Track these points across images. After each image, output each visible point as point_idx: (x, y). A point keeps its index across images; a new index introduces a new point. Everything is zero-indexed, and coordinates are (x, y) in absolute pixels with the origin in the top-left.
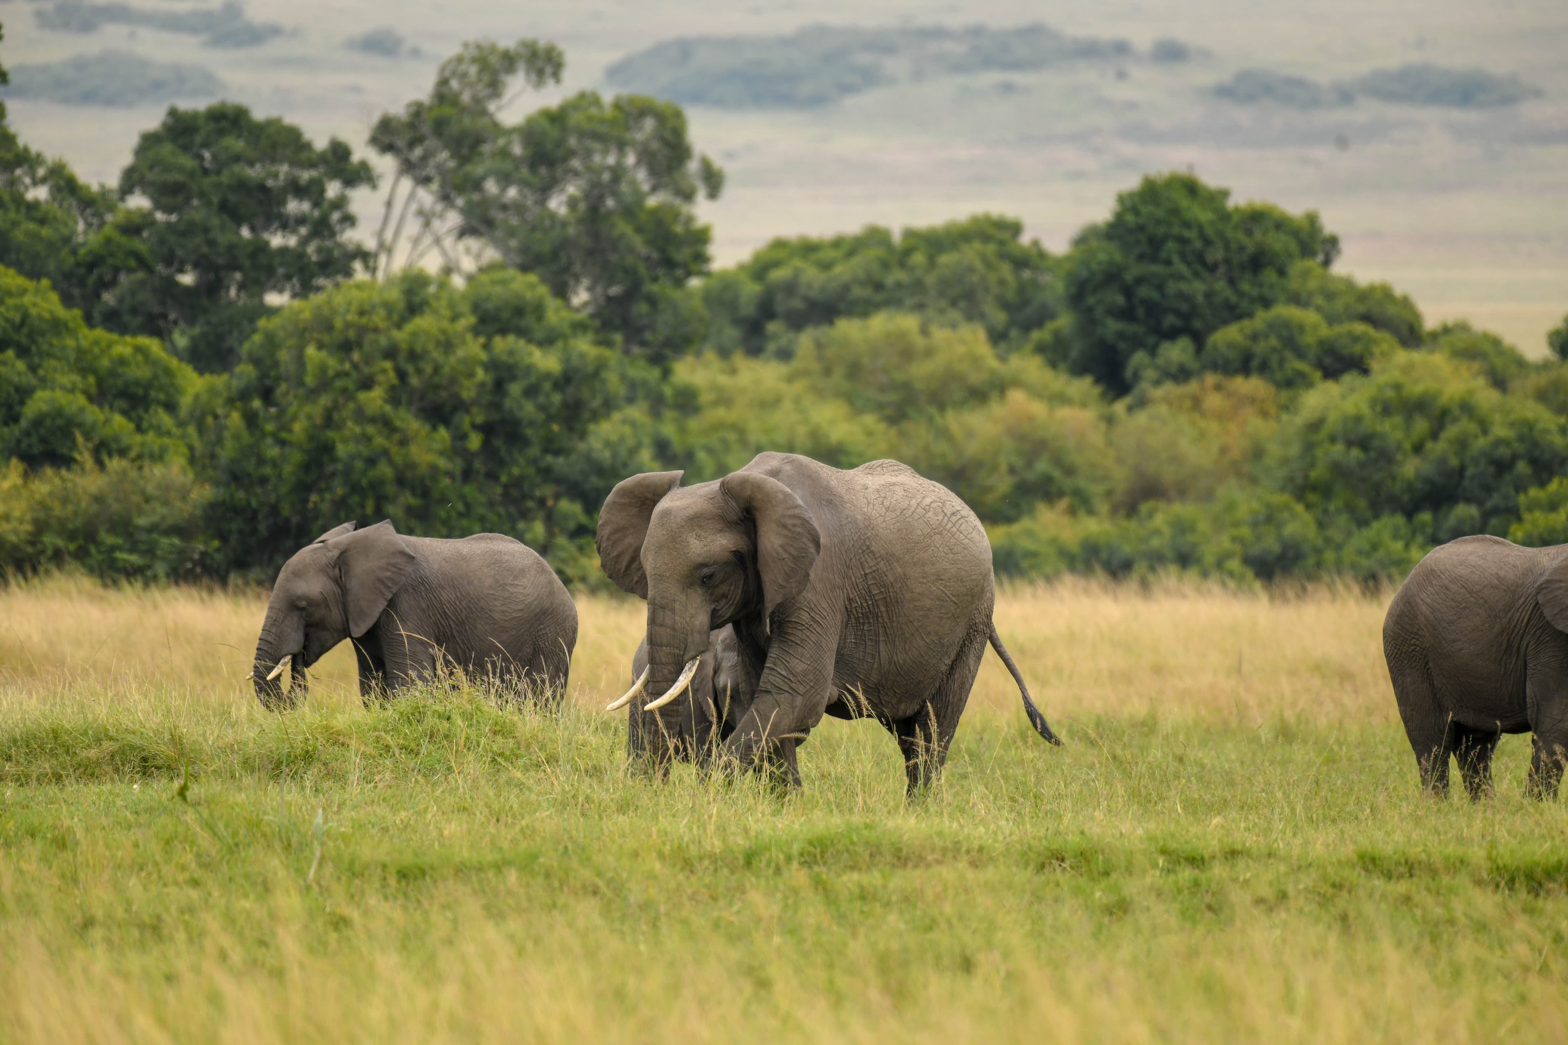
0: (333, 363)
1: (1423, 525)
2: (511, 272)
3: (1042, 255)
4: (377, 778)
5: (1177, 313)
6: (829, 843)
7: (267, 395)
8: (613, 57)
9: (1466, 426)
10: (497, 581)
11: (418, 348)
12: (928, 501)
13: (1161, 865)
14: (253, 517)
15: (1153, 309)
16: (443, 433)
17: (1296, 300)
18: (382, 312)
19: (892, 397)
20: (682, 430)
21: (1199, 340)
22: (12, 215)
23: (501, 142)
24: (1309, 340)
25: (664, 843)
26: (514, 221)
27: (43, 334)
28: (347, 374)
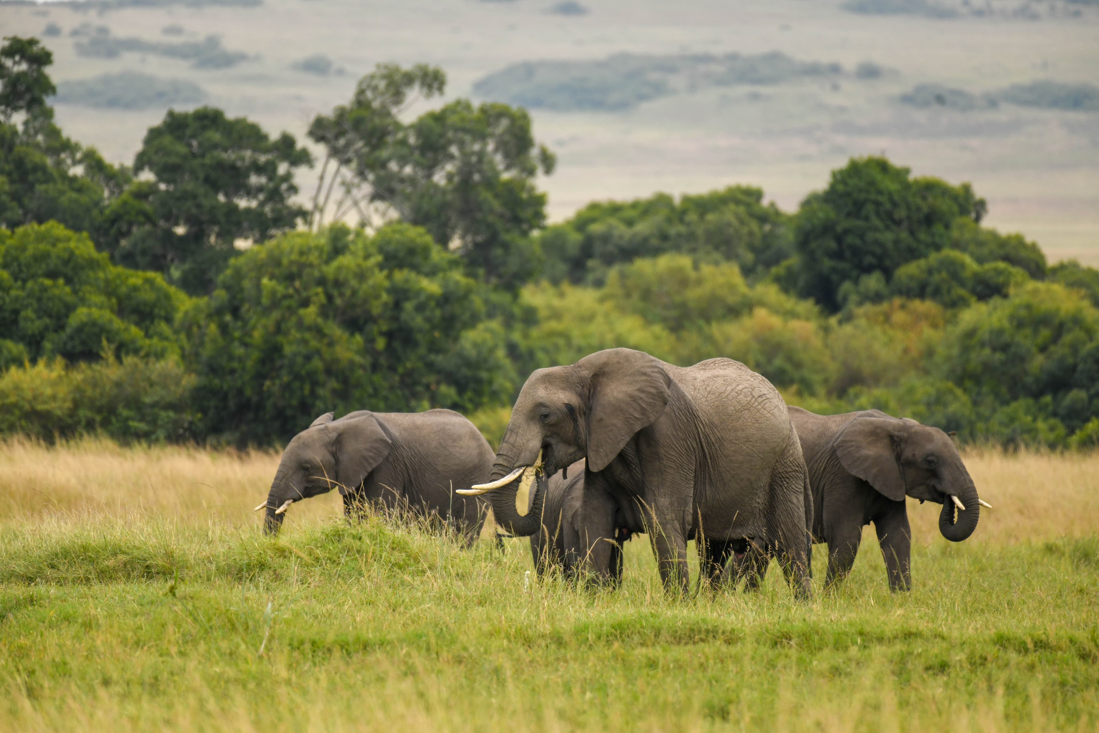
0: (281, 289)
1: (1046, 405)
2: (406, 226)
3: (777, 213)
4: (310, 580)
5: (873, 254)
6: (626, 627)
7: (235, 311)
8: (479, 75)
9: (1078, 334)
10: (440, 443)
11: (342, 277)
12: (740, 387)
13: (859, 643)
14: (225, 398)
15: (856, 252)
16: (358, 338)
17: (956, 245)
18: (316, 254)
19: (673, 313)
20: (526, 336)
21: (888, 274)
22: (60, 186)
23: (400, 135)
24: (967, 274)
25: (510, 627)
26: (409, 190)
27: (82, 268)
28: (290, 297)
